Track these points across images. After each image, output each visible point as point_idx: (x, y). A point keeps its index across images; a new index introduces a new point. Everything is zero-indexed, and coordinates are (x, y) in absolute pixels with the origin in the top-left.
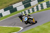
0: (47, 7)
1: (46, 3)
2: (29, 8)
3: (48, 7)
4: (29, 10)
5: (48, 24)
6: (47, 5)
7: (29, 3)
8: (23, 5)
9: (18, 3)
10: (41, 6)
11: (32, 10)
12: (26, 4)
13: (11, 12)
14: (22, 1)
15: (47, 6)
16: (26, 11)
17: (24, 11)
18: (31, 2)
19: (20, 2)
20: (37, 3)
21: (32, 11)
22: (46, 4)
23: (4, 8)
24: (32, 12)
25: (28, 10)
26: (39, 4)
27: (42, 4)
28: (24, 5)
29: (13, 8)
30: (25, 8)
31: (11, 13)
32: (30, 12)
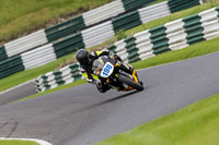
0: (156, 54)
1: (150, 35)
3: (157, 51)
5: (162, 127)
6: (154, 43)
7: (74, 35)
8: (49, 42)
9: (29, 33)
10: (127, 47)
12: (60, 40)
14: (43, 27)
15: (154, 49)
18: (83, 32)
19: (36, 29)
20: (112, 33)
22: (152, 38)
26: (119, 39)
27: (134, 39)
28: (54, 46)
30: (58, 57)
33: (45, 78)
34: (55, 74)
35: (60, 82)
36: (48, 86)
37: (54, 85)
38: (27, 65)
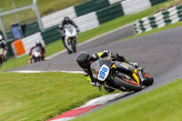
2: (167, 4)
4: (168, 13)
11: (178, 13)
13: (103, 18)
16: (155, 16)
17: (151, 17)
21: (179, 16)
23: (77, 5)
24: (178, 19)
25: (164, 14)
29: (109, 5)
30: (153, 5)
31: (101, 22)
32: (170, 21)
33: (141, 22)
34: (150, 19)
35: (154, 26)
36: (144, 29)
37: (149, 28)
38: (126, 11)
